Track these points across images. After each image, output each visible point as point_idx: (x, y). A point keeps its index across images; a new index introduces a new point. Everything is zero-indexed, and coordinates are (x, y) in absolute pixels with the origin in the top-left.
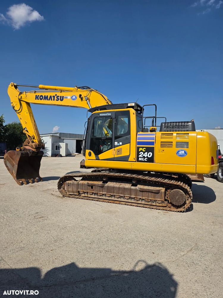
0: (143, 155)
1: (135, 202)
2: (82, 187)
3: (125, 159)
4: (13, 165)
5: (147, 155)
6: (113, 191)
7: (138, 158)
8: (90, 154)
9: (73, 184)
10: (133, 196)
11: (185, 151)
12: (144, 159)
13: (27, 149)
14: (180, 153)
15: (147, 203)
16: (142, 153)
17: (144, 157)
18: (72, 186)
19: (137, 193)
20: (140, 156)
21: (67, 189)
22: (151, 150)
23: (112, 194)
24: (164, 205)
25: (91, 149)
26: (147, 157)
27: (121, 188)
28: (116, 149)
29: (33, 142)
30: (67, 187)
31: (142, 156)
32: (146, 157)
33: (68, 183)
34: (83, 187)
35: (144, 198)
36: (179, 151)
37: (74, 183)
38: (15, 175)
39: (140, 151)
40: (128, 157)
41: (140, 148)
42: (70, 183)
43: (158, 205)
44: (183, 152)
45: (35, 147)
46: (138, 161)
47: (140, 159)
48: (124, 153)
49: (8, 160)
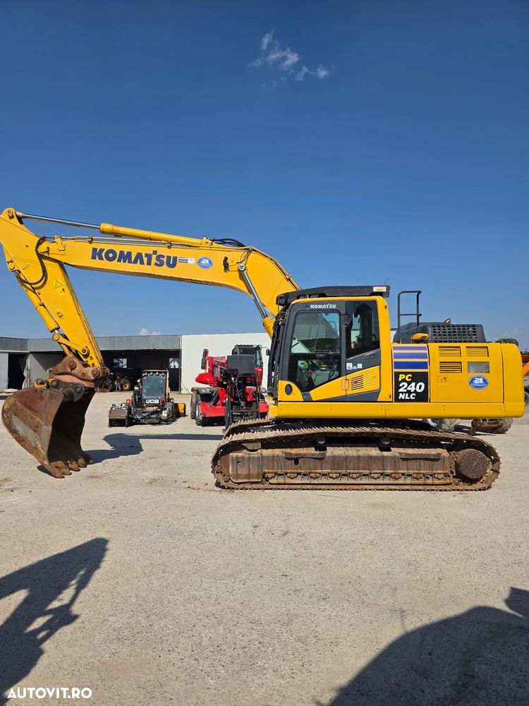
0: (406, 388)
1: (391, 482)
2: (273, 463)
3: (371, 397)
4: (37, 427)
5: (415, 387)
6: (347, 466)
7: (397, 394)
8: (289, 390)
9: (249, 458)
10: (388, 471)
11: (484, 379)
12: (409, 396)
13: (67, 384)
14: (476, 382)
15: (416, 482)
16: (406, 384)
17: (409, 392)
18: (246, 465)
19: (398, 465)
20: (400, 391)
21: (233, 470)
22: (423, 378)
23: (344, 472)
24: (448, 481)
25: (289, 379)
26: (415, 391)
27: (363, 457)
28: (349, 377)
29: (86, 365)
30: (233, 466)
31: (405, 391)
32: (412, 391)
33: (237, 458)
34: (275, 463)
35: (411, 472)
36: (474, 379)
37: (252, 456)
38: (42, 452)
39: (400, 380)
40: (377, 393)
41: (401, 375)
42: (243, 457)
43: (437, 482)
44: (481, 379)
45: (92, 378)
46: (397, 400)
47: (401, 396)
48: (369, 385)
49: (15, 415)
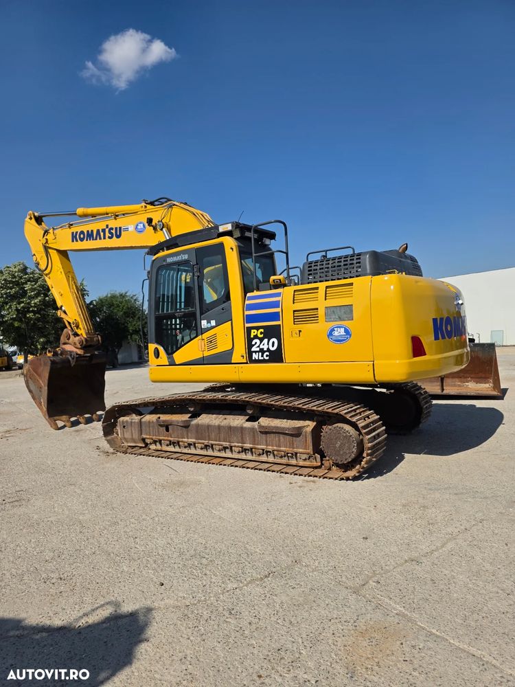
0: (259, 346)
1: (253, 458)
2: (149, 429)
3: (224, 358)
4: (41, 388)
5: (268, 344)
6: (210, 436)
7: (250, 353)
8: (157, 354)
9: (132, 422)
10: (248, 446)
11: (345, 328)
12: (262, 356)
14: (336, 333)
15: (279, 461)
16: (258, 342)
17: (262, 351)
18: (130, 429)
19: (257, 439)
20: (253, 349)
21: (121, 434)
23: (207, 442)
24: (315, 464)
25: (157, 342)
26: (268, 350)
27: (223, 426)
28: (205, 336)
29: (76, 335)
30: (121, 430)
31: (258, 349)
32: (265, 349)
33: (123, 422)
34: (151, 429)
35: (270, 449)
36: (333, 330)
39: (252, 336)
40: (230, 353)
41: (253, 331)
42: (127, 422)
43: (301, 463)
44: (343, 330)
46: (252, 361)
47: (255, 356)
48: (222, 346)
49: (30, 378)
